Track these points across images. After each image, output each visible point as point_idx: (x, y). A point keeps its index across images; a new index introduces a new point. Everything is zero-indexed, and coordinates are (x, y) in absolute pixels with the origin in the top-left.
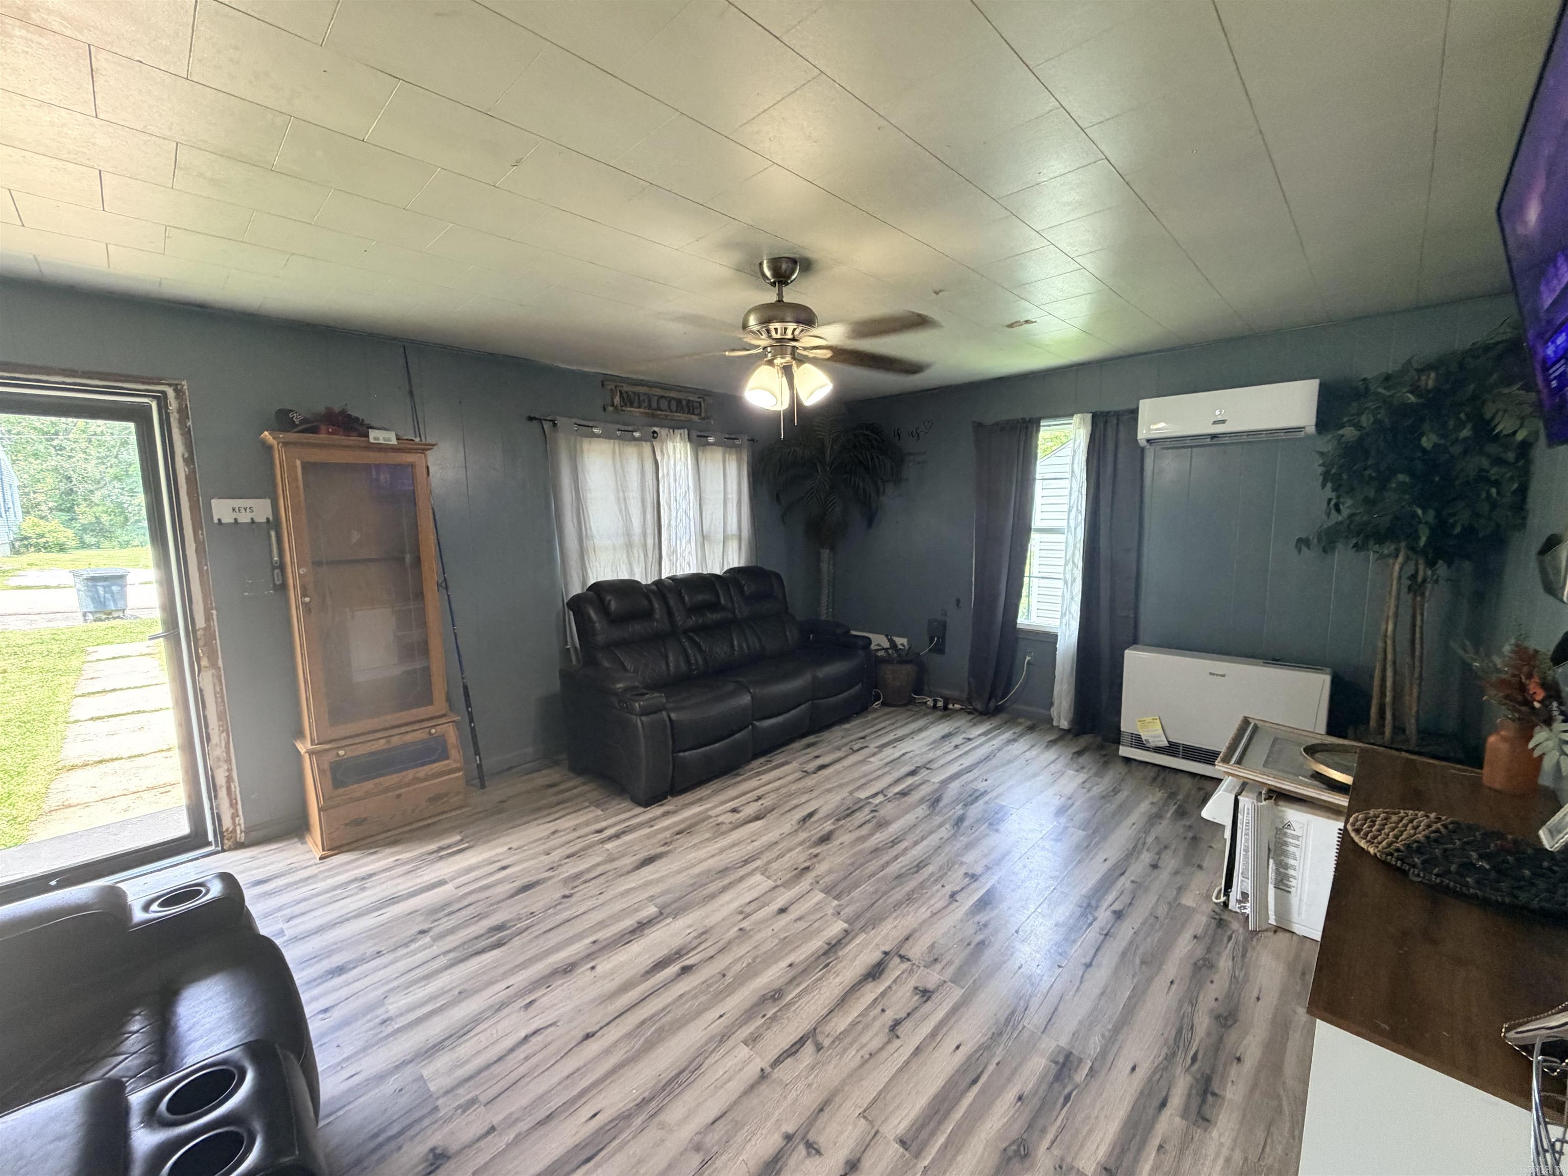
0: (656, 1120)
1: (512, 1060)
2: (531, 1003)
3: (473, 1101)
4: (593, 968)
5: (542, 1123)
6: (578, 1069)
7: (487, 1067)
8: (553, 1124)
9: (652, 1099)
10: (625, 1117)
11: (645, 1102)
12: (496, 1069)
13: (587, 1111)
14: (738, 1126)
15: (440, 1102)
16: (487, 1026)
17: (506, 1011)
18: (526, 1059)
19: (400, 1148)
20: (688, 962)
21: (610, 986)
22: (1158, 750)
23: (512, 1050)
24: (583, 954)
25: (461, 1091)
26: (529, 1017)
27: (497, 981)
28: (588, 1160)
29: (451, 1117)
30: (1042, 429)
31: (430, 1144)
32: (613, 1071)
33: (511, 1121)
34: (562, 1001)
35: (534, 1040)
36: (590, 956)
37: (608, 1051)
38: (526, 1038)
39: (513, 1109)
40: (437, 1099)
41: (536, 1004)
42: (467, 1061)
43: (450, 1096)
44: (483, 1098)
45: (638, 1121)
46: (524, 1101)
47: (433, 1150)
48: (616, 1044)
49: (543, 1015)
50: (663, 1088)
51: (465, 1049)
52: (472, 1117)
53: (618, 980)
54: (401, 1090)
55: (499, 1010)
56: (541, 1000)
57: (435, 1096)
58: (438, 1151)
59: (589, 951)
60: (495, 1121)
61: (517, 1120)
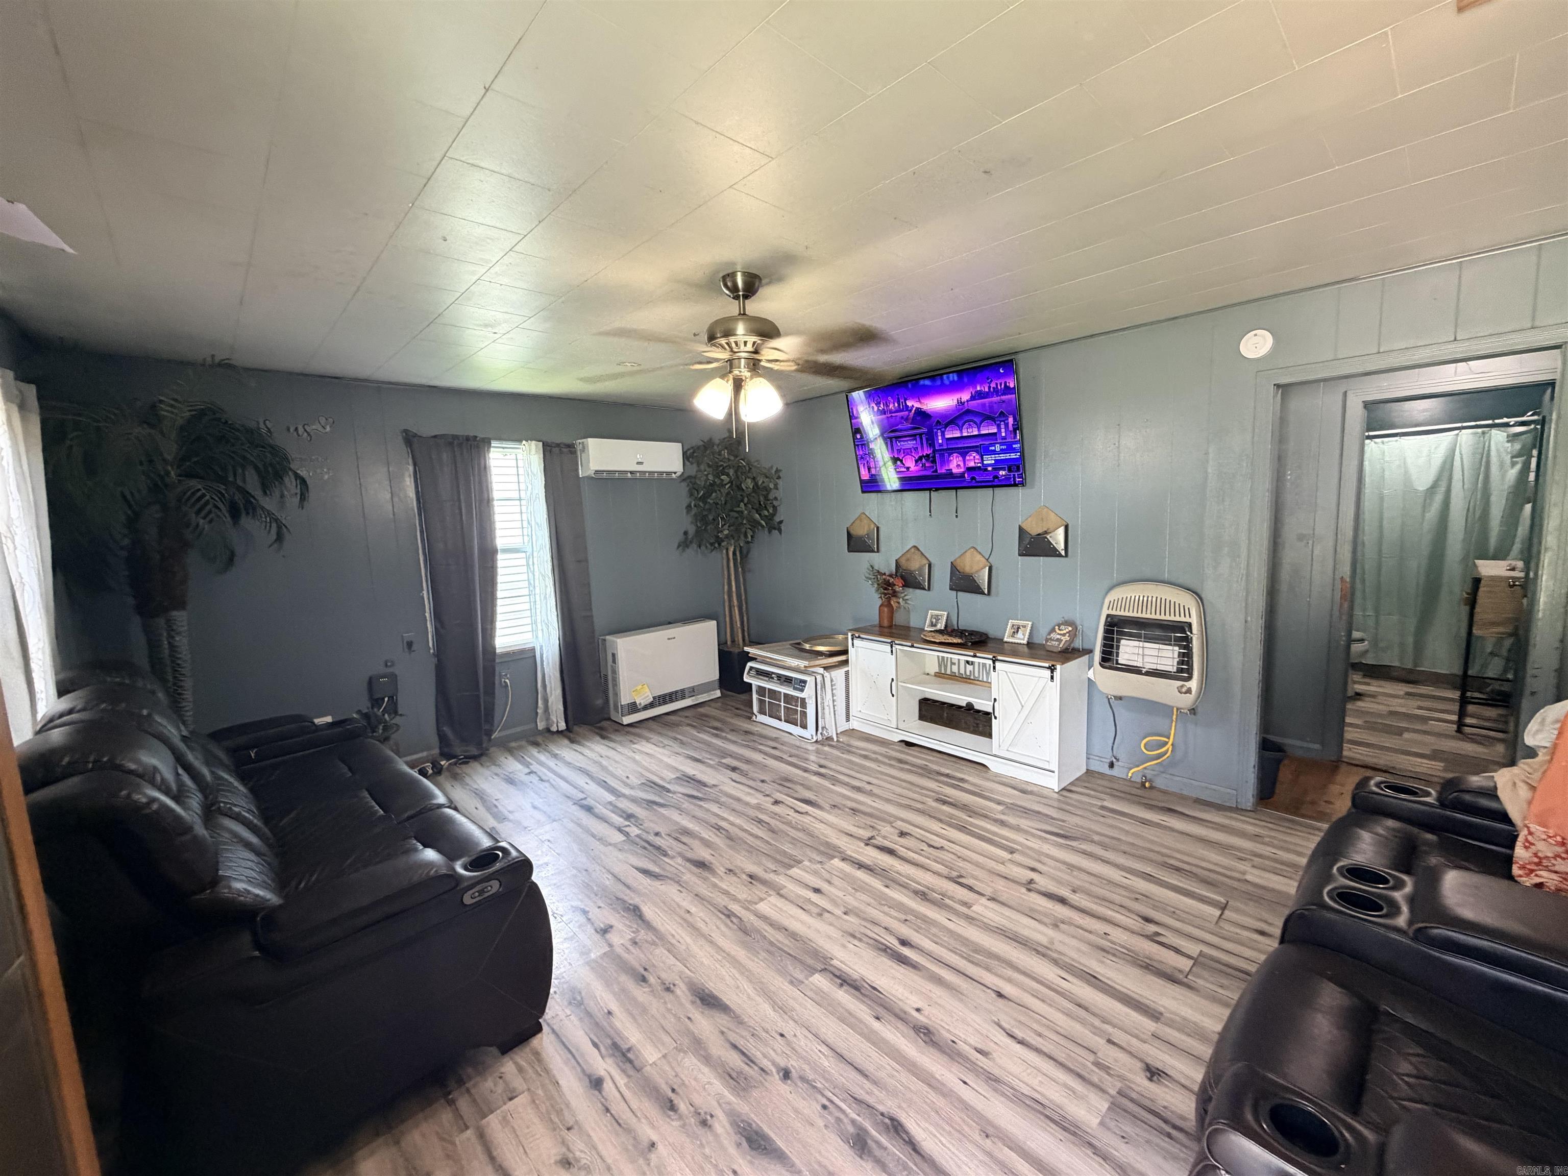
0: (1049, 946)
1: (1047, 1047)
2: (980, 1051)
3: (1097, 1064)
4: (918, 1010)
5: (1086, 1009)
6: (1033, 995)
7: (1062, 1065)
8: (1083, 1002)
9: (1035, 950)
10: (1056, 962)
11: (1038, 952)
12: (1061, 1057)
13: (1064, 984)
14: (1032, 910)
15: (1113, 1092)
16: (1021, 1084)
17: (996, 1072)
18: (1040, 1035)
19: (1165, 1107)
20: (896, 943)
21: (937, 992)
22: (651, 705)
23: (1038, 1051)
24: (900, 1024)
25: (1095, 1079)
26: (997, 1047)
27: (961, 1101)
28: (1095, 977)
29: (1119, 1076)
30: (492, 449)
31: (1146, 1083)
32: (1024, 973)
33: (1097, 1031)
34: (969, 1025)
35: (1019, 1034)
36: (901, 1017)
37: (1009, 980)
38: (1021, 1042)
39: (1087, 1032)
40: (1112, 1097)
41: (979, 1046)
42: (1065, 1086)
43: (1103, 1086)
44: (1091, 1058)
45: (1055, 955)
46: (1078, 1027)
47: (1151, 1079)
48: (1000, 976)
49: (990, 1035)
50: (1025, 945)
51: (1054, 1095)
52: (1110, 1061)
53: (929, 986)
54: (1123, 1137)
55: (997, 1080)
56: (973, 1043)
57: (1111, 1099)
58: (1148, 1075)
59: (892, 1019)
60: (1102, 1042)
61: (1095, 1027)
